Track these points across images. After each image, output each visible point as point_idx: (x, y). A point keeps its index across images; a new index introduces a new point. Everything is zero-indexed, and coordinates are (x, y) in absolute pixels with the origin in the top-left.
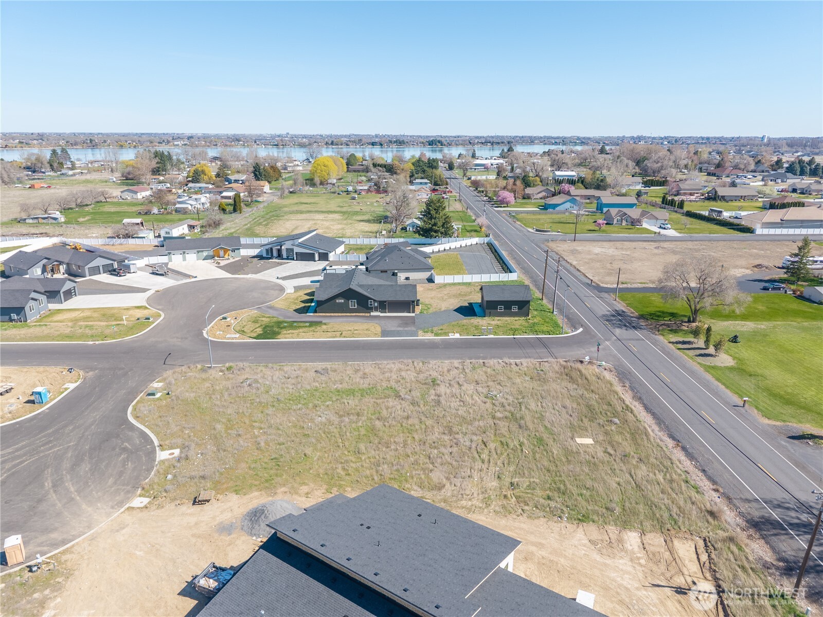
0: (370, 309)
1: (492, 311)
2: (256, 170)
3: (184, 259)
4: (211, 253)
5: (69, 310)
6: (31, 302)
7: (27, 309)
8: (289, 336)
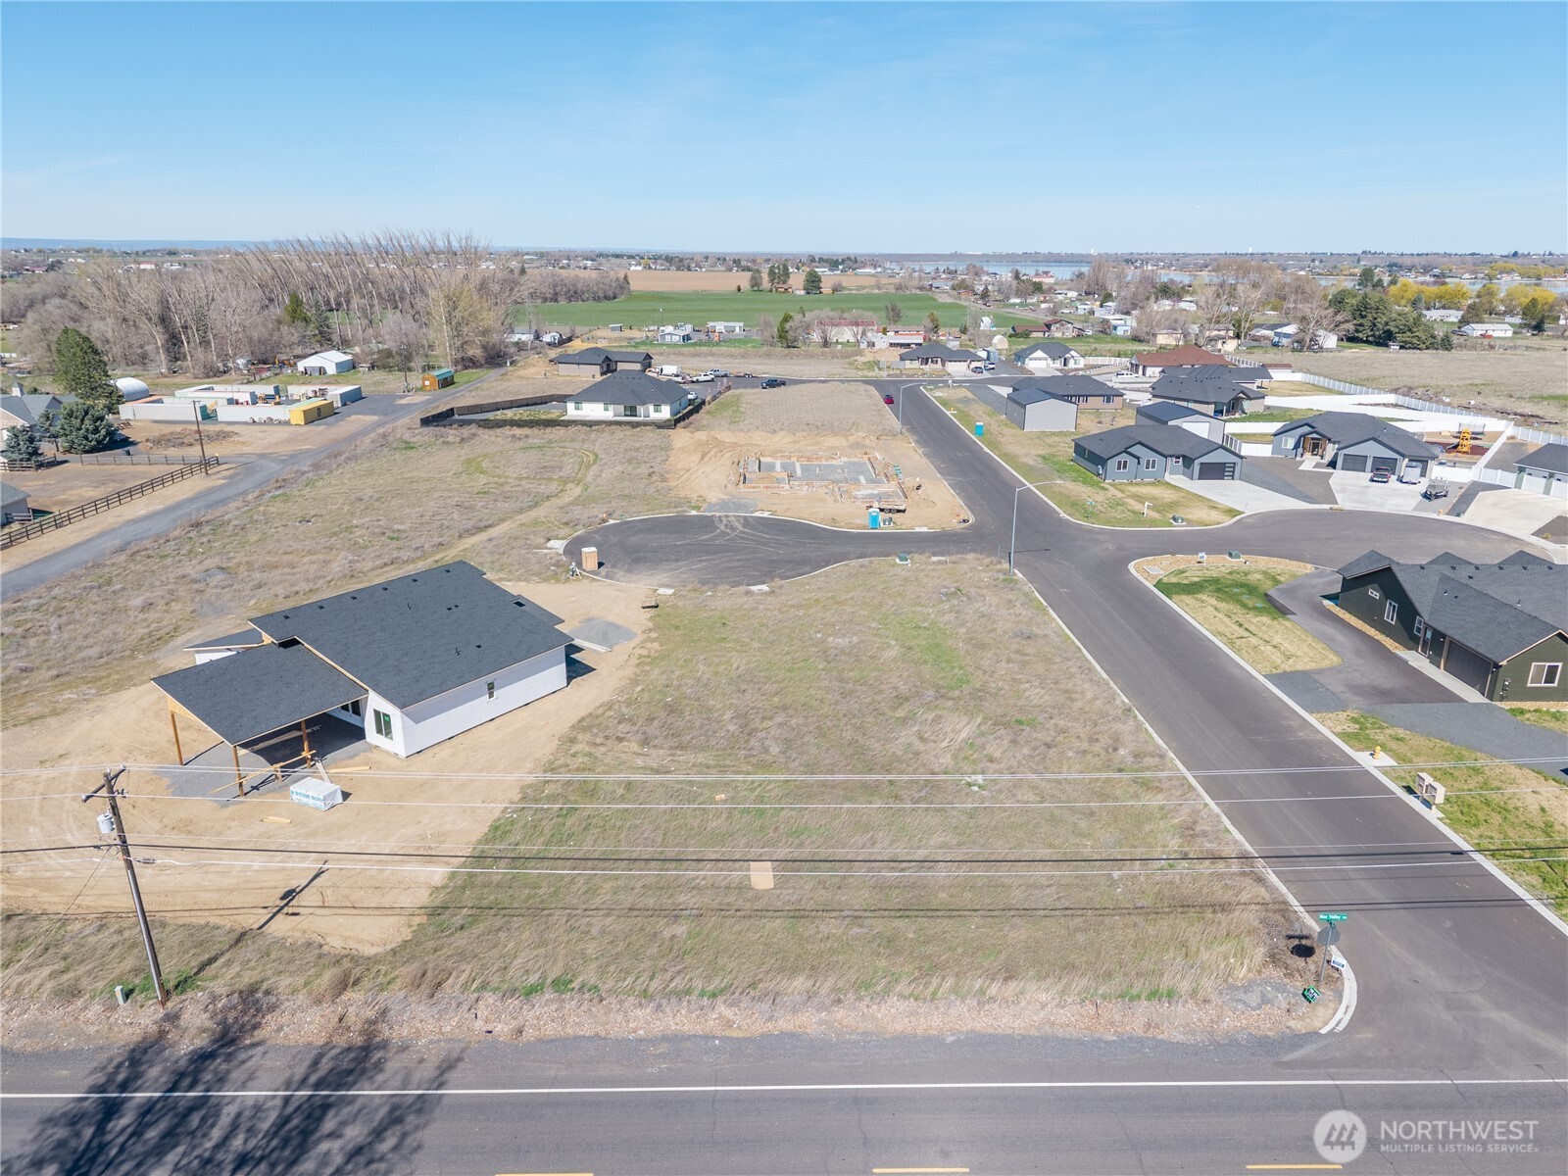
0: (1414, 642)
3: (1546, 490)
6: (1124, 457)
7: (1112, 464)
8: (1191, 601)
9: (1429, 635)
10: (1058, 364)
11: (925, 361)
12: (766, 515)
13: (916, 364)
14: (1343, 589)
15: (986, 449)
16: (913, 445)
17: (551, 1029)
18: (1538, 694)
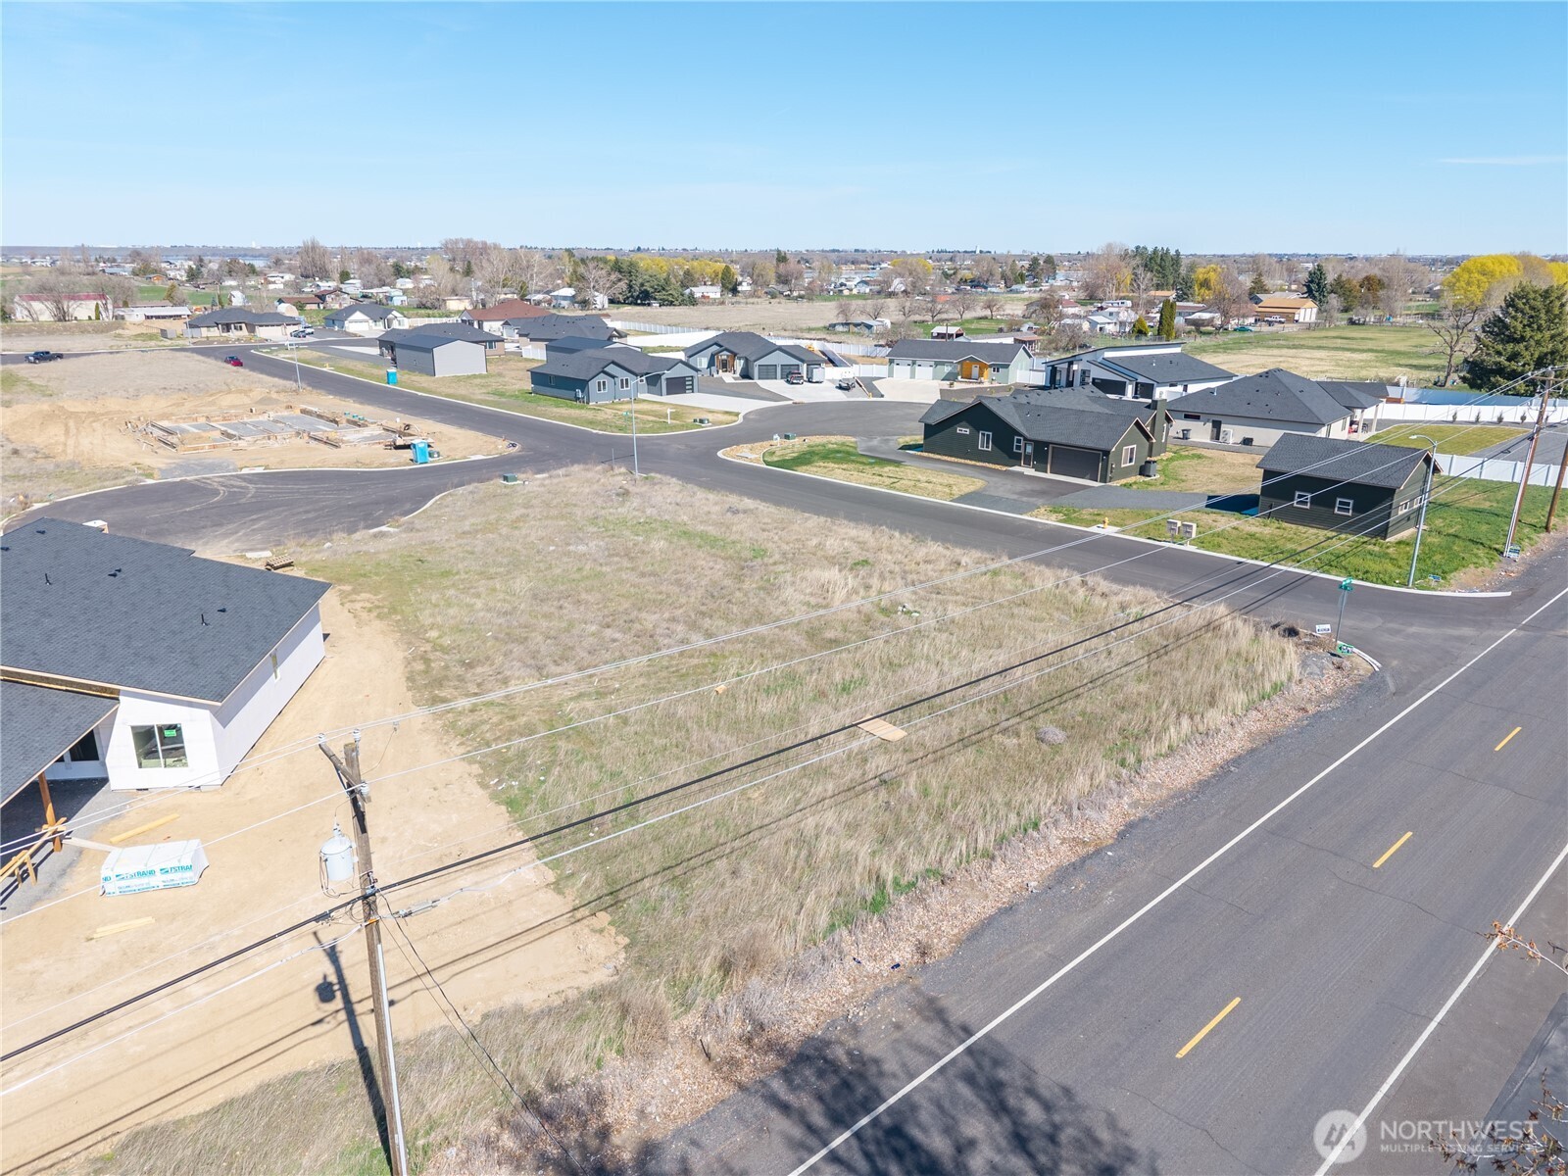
0: (1015, 458)
1: (1278, 503)
2: (1312, 282)
4: (956, 368)
5: (655, 402)
6: (602, 378)
7: (593, 385)
8: (815, 469)
9: (1029, 449)
10: (380, 325)
11: (227, 327)
12: (260, 470)
13: (215, 332)
14: (927, 436)
15: (420, 394)
16: (331, 397)
17: (950, 930)
18: (1127, 473)
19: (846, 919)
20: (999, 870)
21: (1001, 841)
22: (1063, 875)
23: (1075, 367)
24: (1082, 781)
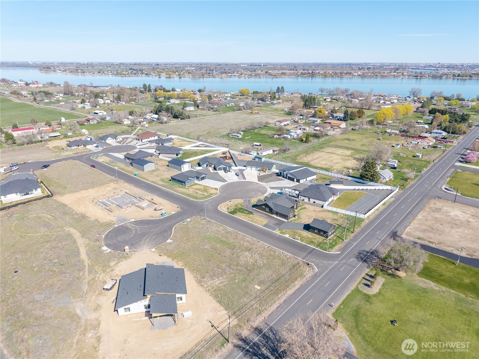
0: (272, 213)
1: (313, 230)
3: (251, 170)
4: (260, 169)
5: (199, 184)
7: (186, 183)
8: (238, 215)
9: (275, 212)
10: (115, 140)
11: (78, 146)
12: (133, 220)
13: (76, 147)
16: (127, 184)
17: (267, 315)
18: (292, 217)
19: (257, 315)
20: (271, 308)
21: (272, 304)
22: (278, 308)
23: (285, 173)
24: (280, 295)
